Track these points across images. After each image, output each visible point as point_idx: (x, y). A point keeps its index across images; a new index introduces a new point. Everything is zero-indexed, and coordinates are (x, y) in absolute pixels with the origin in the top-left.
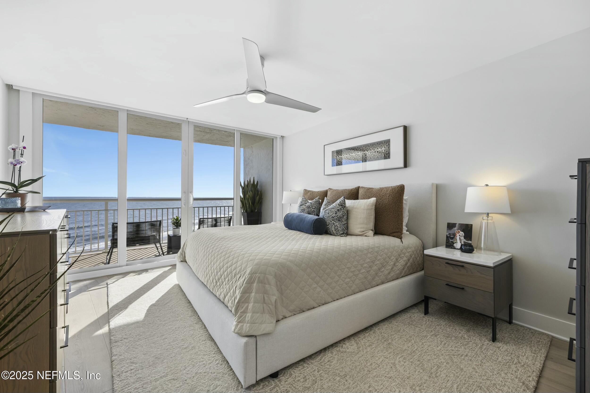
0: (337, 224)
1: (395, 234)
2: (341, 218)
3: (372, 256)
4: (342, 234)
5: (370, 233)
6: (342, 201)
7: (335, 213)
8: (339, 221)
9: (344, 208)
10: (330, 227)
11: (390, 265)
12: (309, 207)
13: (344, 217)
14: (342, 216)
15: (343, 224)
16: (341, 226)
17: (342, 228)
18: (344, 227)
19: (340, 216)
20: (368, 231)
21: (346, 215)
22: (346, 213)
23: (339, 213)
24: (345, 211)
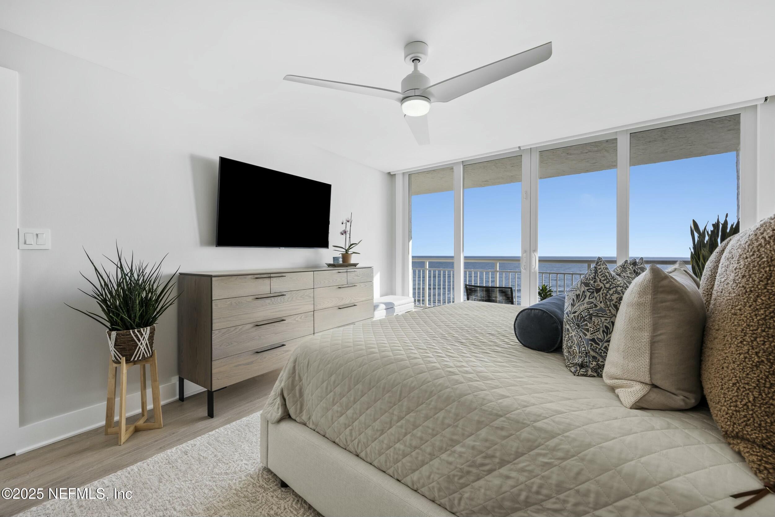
0: (573, 334)
7: (572, 304)
8: (578, 326)
9: (593, 292)
13: (593, 319)
14: (587, 314)
15: (587, 337)
16: (582, 343)
17: (585, 348)
18: (590, 349)
19: (582, 313)
20: (629, 382)
21: (606, 316)
22: (607, 309)
23: (579, 304)
24: (599, 303)
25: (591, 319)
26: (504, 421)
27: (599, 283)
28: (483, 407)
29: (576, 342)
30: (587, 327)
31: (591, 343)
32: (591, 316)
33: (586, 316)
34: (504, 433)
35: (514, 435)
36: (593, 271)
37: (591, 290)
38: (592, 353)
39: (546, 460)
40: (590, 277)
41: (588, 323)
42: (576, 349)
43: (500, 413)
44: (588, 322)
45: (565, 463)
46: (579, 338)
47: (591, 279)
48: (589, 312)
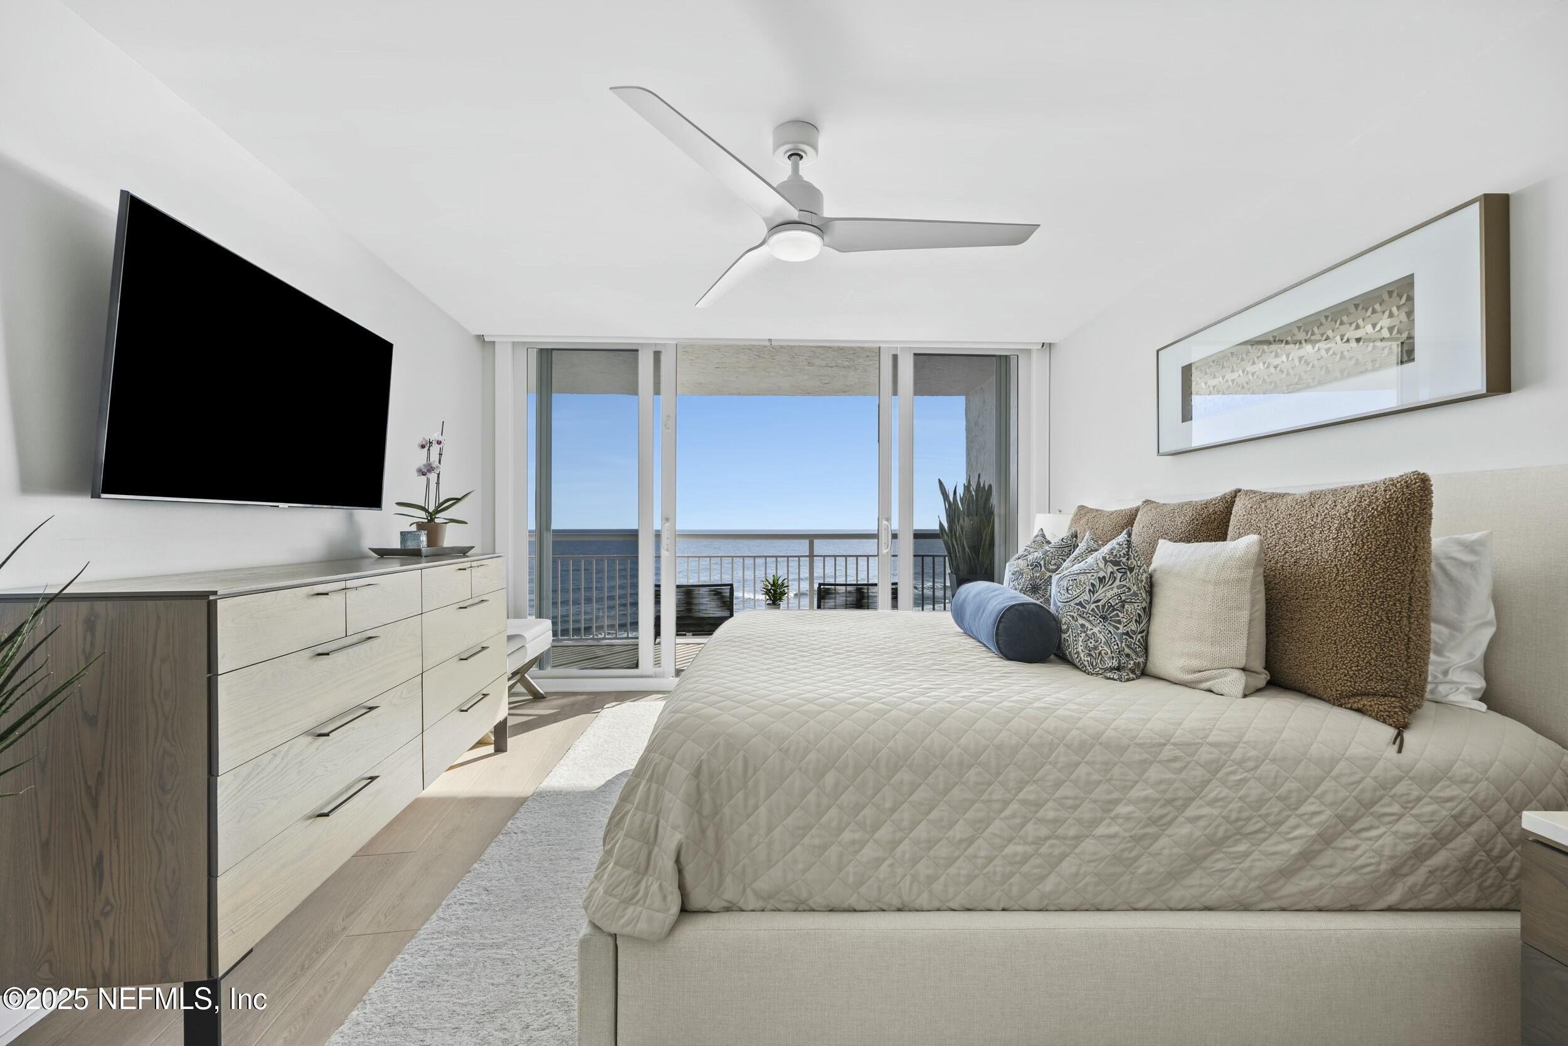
0: (1096, 630)
1: (1365, 701)
2: (1114, 610)
3: (1173, 776)
4: (1112, 669)
5: (1229, 678)
6: (1117, 546)
7: (1090, 590)
8: (1104, 618)
9: (1125, 573)
10: (1071, 640)
11: (1291, 836)
12: (1036, 566)
13: (1126, 606)
14: (1117, 601)
15: (1119, 631)
16: (1113, 640)
17: (1118, 646)
18: (1125, 645)
19: (1110, 601)
20: (1221, 670)
21: (1138, 601)
22: (1139, 592)
23: (1104, 589)
24: (1132, 585)
25: (1123, 607)
26: (1171, 750)
27: (1133, 560)
28: (1137, 741)
29: (1103, 640)
30: (1118, 618)
31: (1126, 638)
32: (1123, 602)
33: (1117, 604)
34: (1178, 765)
35: (1193, 762)
36: (1125, 546)
37: (1123, 570)
38: (1127, 651)
39: (1238, 777)
40: (1121, 553)
41: (1119, 613)
42: (1105, 648)
43: (1162, 741)
44: (1120, 611)
45: (1258, 772)
46: (1108, 634)
47: (1122, 555)
48: (1121, 599)
